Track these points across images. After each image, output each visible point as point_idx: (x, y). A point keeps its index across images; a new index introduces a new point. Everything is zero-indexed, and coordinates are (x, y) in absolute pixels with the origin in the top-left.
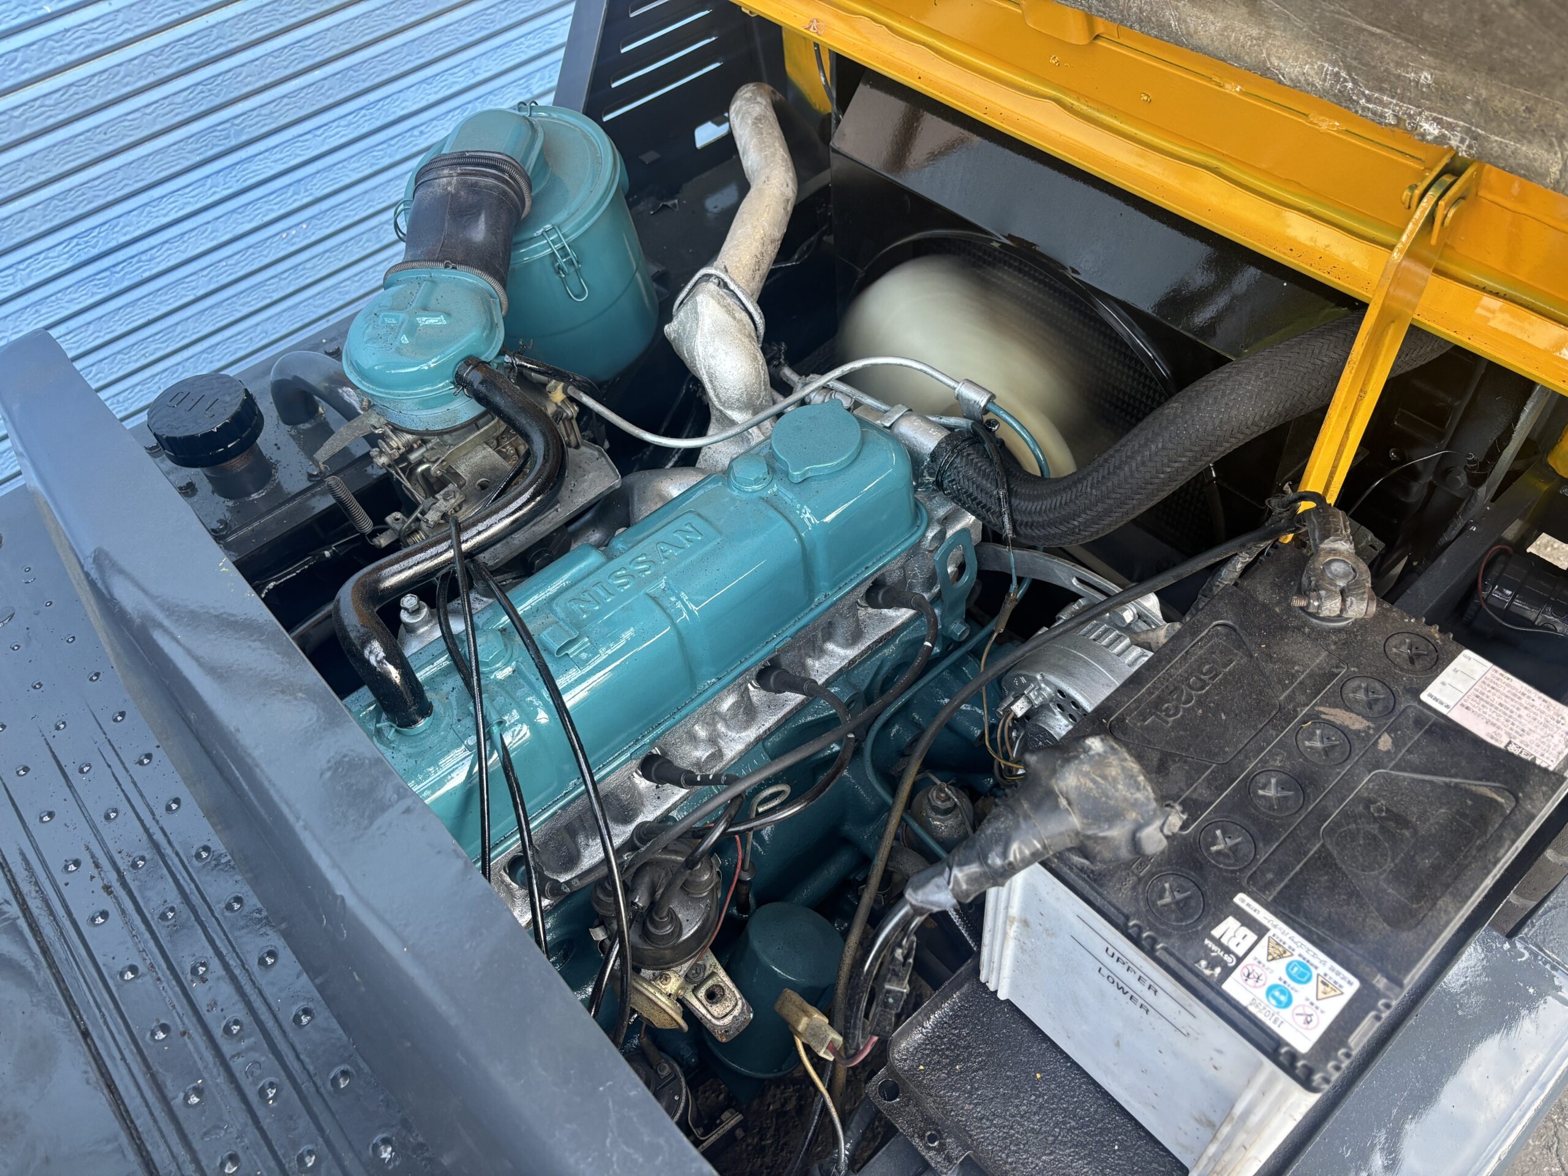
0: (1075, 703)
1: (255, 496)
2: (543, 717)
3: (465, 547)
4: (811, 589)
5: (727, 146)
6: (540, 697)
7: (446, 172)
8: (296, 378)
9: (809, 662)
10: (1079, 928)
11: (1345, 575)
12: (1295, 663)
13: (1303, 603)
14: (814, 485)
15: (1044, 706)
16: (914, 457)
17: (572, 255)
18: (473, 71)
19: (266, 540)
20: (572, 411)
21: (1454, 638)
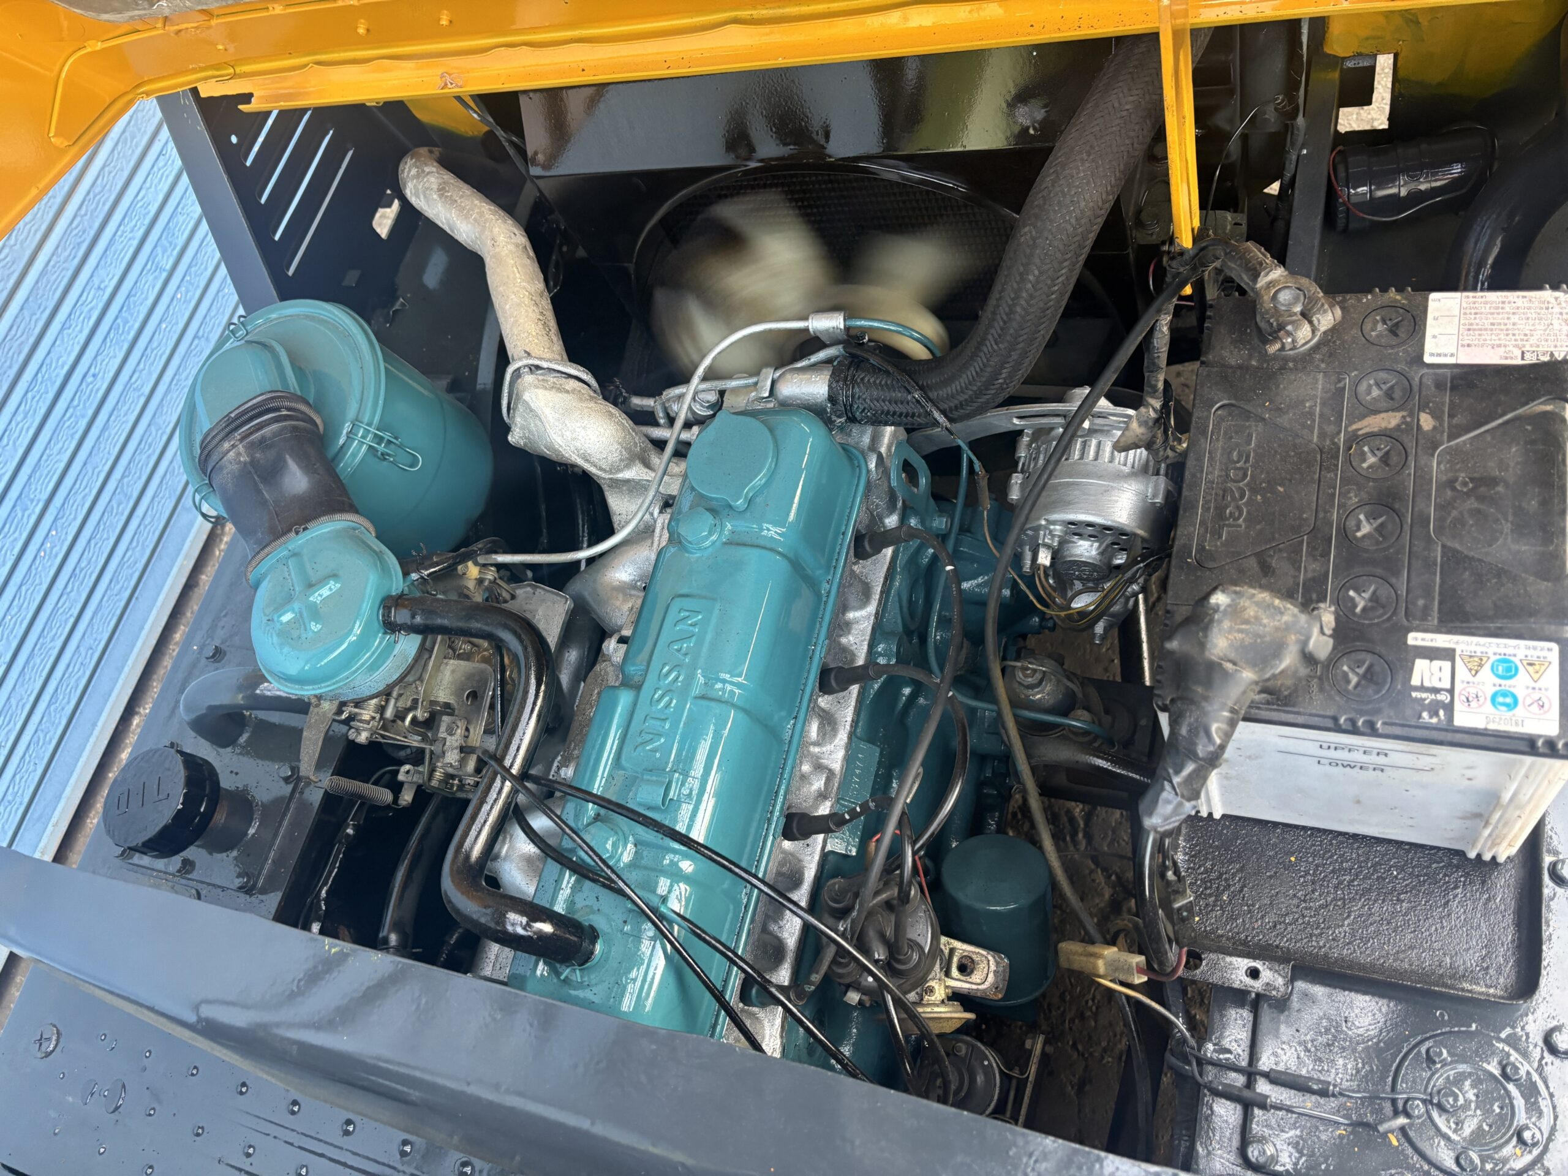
0: (1090, 524)
1: (251, 831)
2: (687, 866)
3: (514, 771)
4: (812, 584)
5: (410, 216)
6: (675, 852)
7: (226, 445)
8: (212, 708)
9: (844, 640)
10: (1283, 744)
11: (1296, 299)
12: (1303, 402)
13: (1278, 346)
14: (759, 500)
15: (1063, 542)
16: (815, 410)
17: (387, 436)
18: (99, 288)
19: (292, 862)
20: (491, 575)
21: (1413, 290)
